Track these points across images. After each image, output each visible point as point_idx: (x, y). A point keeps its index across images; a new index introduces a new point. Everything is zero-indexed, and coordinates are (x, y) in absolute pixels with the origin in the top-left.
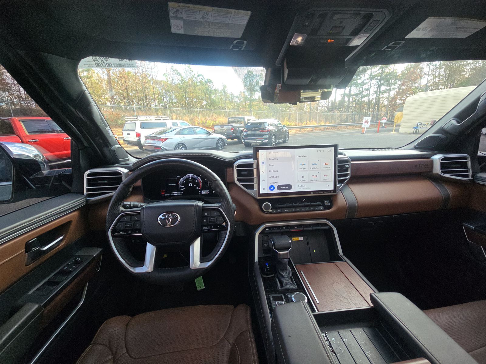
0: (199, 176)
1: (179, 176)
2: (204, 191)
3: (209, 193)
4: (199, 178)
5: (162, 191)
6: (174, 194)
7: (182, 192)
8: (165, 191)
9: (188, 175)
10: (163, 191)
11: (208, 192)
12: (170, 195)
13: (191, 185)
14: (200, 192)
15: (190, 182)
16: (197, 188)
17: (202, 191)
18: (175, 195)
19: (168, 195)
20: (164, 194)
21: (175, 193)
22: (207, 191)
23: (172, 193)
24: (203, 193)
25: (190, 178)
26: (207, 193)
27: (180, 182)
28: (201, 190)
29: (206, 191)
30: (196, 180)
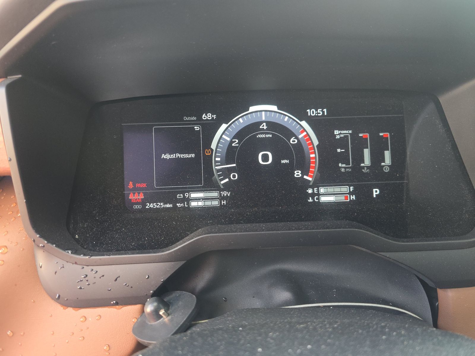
0: (302, 116)
1: (208, 116)
2: (330, 189)
3: (353, 197)
4: (304, 123)
5: (131, 185)
6: (189, 200)
7: (225, 193)
8: (144, 185)
9: (252, 109)
10: (138, 185)
11: (351, 193)
12: (168, 206)
13: (265, 158)
14: (313, 195)
15: (264, 145)
16: (298, 174)
17: (322, 190)
18: (194, 204)
19: (161, 205)
20: (144, 204)
21: (193, 195)
22: (345, 189)
23: (180, 196)
24: (323, 199)
25: (264, 126)
26: (341, 199)
27: (213, 146)
28: (317, 184)
29: (337, 189)
30: (290, 134)
